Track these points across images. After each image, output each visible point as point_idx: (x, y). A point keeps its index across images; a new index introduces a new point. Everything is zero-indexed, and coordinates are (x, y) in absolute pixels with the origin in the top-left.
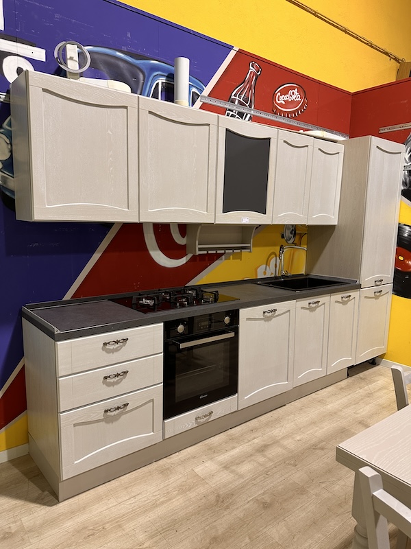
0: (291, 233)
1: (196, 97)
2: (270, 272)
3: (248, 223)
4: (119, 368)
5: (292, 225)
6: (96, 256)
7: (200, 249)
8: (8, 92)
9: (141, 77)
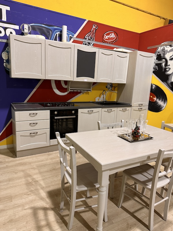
0: (110, 86)
1: (71, 38)
2: (101, 100)
3: (87, 81)
4: (35, 122)
5: (111, 83)
6: (35, 90)
7: (71, 90)
8: (7, 39)
9: (51, 32)
